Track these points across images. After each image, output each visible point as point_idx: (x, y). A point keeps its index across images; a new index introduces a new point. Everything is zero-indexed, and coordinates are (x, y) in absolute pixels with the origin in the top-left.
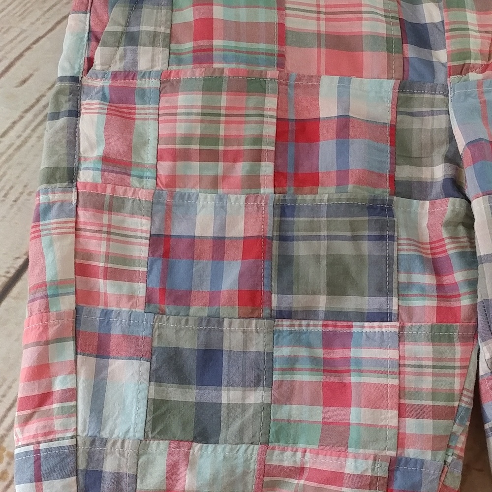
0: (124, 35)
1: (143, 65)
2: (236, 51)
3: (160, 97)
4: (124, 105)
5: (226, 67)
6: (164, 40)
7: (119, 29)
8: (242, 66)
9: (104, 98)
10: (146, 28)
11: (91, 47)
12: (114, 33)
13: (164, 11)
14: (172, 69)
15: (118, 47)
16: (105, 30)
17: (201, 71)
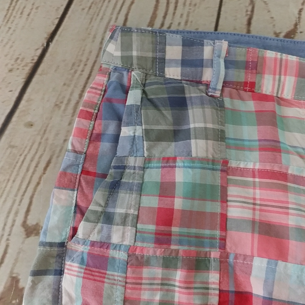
0: (103, 214)
1: (115, 239)
2: (188, 236)
3: (127, 267)
4: (97, 270)
5: (181, 248)
6: (132, 220)
7: (100, 209)
8: (193, 248)
9: (82, 262)
10: (119, 210)
11: (76, 218)
12: (95, 212)
13: (134, 196)
14: (137, 245)
15: (97, 223)
16: (89, 209)
17: (161, 250)
